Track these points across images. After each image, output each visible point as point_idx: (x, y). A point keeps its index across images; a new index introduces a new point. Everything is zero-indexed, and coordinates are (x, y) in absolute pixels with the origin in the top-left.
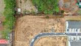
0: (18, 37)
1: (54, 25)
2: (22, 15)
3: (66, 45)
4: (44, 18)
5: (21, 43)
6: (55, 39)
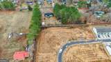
0: (41, 48)
2: (46, 28)
3: (105, 52)
5: (45, 55)
6: (88, 47)
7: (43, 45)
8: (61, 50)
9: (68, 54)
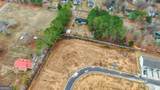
0: (52, 63)
1: (117, 58)
6: (119, 82)
7: (57, 59)
8: (76, 74)
9: (83, 82)
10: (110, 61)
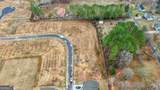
1: (87, 61)
2: (95, 26)
4: (96, 48)
8: (62, 37)
10: (82, 56)
